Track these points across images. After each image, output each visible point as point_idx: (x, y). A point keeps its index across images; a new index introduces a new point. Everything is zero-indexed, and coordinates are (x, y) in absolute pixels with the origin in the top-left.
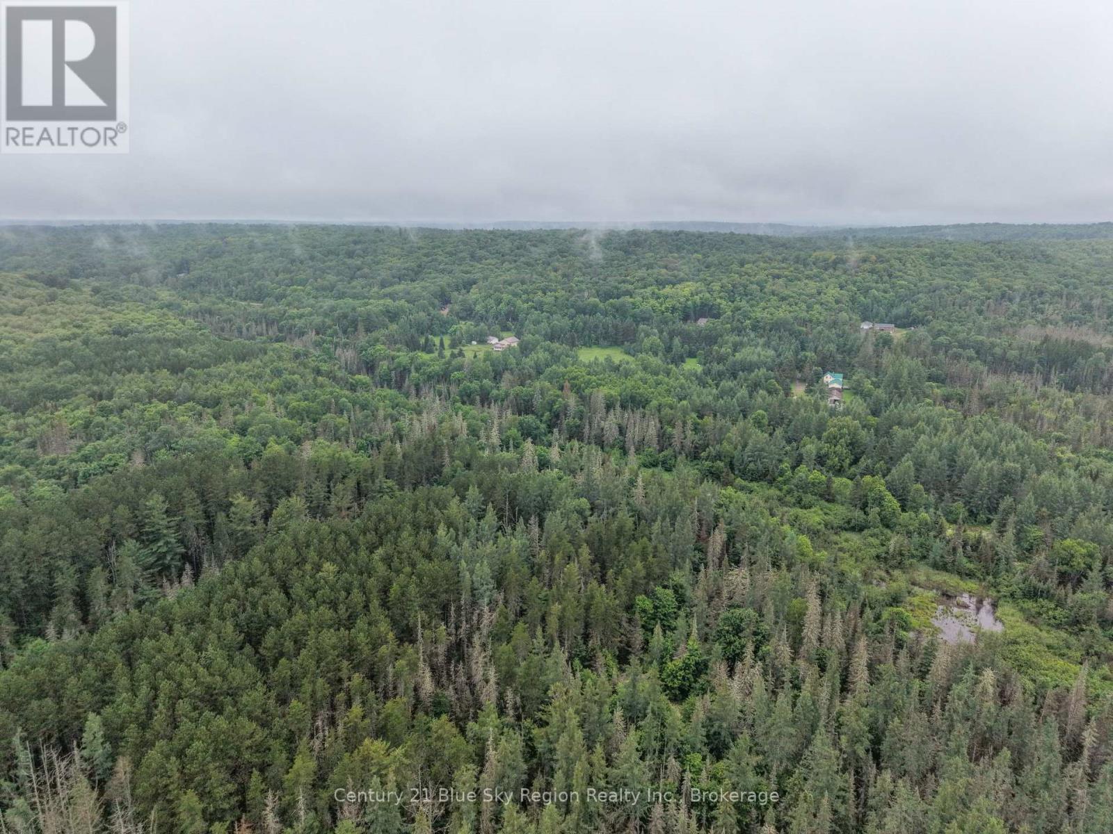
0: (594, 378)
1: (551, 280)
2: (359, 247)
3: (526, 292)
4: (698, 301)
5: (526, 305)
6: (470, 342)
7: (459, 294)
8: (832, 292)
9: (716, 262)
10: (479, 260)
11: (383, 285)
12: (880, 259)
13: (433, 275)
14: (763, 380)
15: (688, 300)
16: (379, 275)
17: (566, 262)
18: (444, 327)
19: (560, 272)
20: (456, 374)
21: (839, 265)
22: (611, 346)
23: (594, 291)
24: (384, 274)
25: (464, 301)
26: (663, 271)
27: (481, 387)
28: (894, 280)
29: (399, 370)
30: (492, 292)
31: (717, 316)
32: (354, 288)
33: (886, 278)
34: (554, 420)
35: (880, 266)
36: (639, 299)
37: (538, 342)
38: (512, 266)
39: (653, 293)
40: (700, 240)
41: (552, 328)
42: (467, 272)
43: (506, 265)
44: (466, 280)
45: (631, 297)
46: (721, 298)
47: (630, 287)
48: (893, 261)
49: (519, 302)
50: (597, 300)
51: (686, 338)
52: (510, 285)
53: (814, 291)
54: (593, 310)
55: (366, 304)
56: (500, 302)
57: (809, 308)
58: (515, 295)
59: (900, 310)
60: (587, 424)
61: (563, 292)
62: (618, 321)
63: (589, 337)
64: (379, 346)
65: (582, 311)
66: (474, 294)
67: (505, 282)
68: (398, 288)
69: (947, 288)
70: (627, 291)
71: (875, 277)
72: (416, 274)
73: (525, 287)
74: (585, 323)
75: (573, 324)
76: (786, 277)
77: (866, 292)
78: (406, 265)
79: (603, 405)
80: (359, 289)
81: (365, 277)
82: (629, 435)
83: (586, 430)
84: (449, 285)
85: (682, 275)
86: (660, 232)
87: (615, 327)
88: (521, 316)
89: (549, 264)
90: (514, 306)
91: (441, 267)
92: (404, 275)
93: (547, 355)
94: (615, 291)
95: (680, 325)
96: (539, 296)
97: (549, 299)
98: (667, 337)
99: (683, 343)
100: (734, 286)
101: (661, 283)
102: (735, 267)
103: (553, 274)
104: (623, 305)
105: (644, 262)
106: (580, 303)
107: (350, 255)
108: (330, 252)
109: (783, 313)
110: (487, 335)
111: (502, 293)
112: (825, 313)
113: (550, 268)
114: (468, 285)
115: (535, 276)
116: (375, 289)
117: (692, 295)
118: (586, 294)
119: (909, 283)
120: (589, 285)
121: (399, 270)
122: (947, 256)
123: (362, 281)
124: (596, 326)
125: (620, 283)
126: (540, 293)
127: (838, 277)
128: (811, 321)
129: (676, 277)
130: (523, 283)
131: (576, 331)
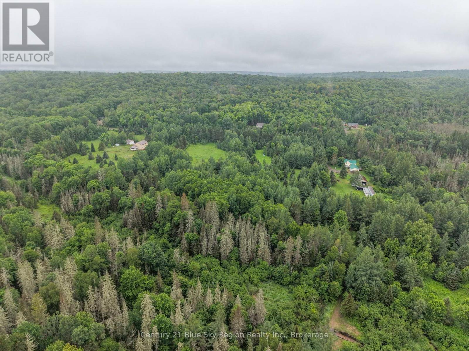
0: (205, 182)
1: (167, 101)
2: (49, 82)
3: (152, 109)
4: (256, 113)
5: (152, 117)
6: (114, 144)
7: (110, 110)
8: (324, 107)
9: (259, 90)
10: (124, 89)
11: (60, 105)
12: (341, 88)
13: (95, 99)
14: (318, 171)
15: (250, 112)
16: (58, 99)
17: (177, 90)
18: (96, 135)
19: (173, 96)
20: (92, 183)
21: (323, 91)
22: (208, 142)
23: (195, 108)
24: (62, 98)
25: (113, 115)
26: (233, 95)
27: (111, 195)
28: (350, 98)
29: (47, 178)
30: (130, 109)
31: (267, 122)
32: (40, 108)
33: (346, 98)
34: (174, 230)
35: (343, 91)
36: (222, 112)
37: (160, 147)
38: (144, 92)
39: (230, 108)
40: (246, 78)
41: (170, 133)
42: (116, 97)
43: (141, 92)
44: (115, 101)
45: (217, 111)
46: (268, 111)
47: (216, 105)
48: (347, 89)
49: (148, 116)
50: (197, 113)
51: (255, 138)
52: (142, 104)
53: (315, 106)
54: (195, 120)
55: (44, 119)
56: (136, 116)
57: (316, 116)
58: (146, 111)
59: (358, 115)
60: (205, 236)
61: (176, 109)
62: (211, 127)
63: (194, 138)
64: (39, 156)
65: (189, 121)
66: (119, 110)
67: (139, 102)
68: (71, 107)
69: (378, 102)
70: (214, 107)
71: (341, 97)
72: (84, 98)
73: (151, 105)
74: (191, 129)
75: (183, 129)
76: (298, 97)
77: (339, 105)
78: (78, 93)
79: (217, 214)
80: (43, 109)
81: (49, 100)
82: (243, 246)
83: (204, 243)
84: (104, 105)
85: (243, 97)
86: (224, 74)
87: (210, 131)
88: (150, 125)
89: (166, 91)
90: (145, 117)
91: (100, 93)
92: (76, 99)
93: (167, 157)
94: (207, 108)
95: (249, 129)
96: (160, 112)
97: (167, 113)
98: (243, 137)
99: (253, 141)
100: (273, 103)
101: (234, 103)
102: (270, 92)
103: (168, 97)
104: (213, 116)
105: (220, 90)
106: (186, 115)
107: (43, 87)
108: (30, 85)
109: (303, 119)
110: (125, 139)
111: (137, 110)
112: (325, 119)
113: (167, 93)
114: (115, 105)
115: (158, 99)
116: (55, 108)
117: (252, 110)
118: (190, 110)
119: (359, 100)
120: (192, 104)
121: (73, 96)
122: (369, 86)
123: (47, 103)
124: (198, 131)
125: (209, 103)
126: (161, 109)
127: (324, 97)
128: (318, 123)
129: (240, 98)
130: (150, 103)
131: (186, 134)
